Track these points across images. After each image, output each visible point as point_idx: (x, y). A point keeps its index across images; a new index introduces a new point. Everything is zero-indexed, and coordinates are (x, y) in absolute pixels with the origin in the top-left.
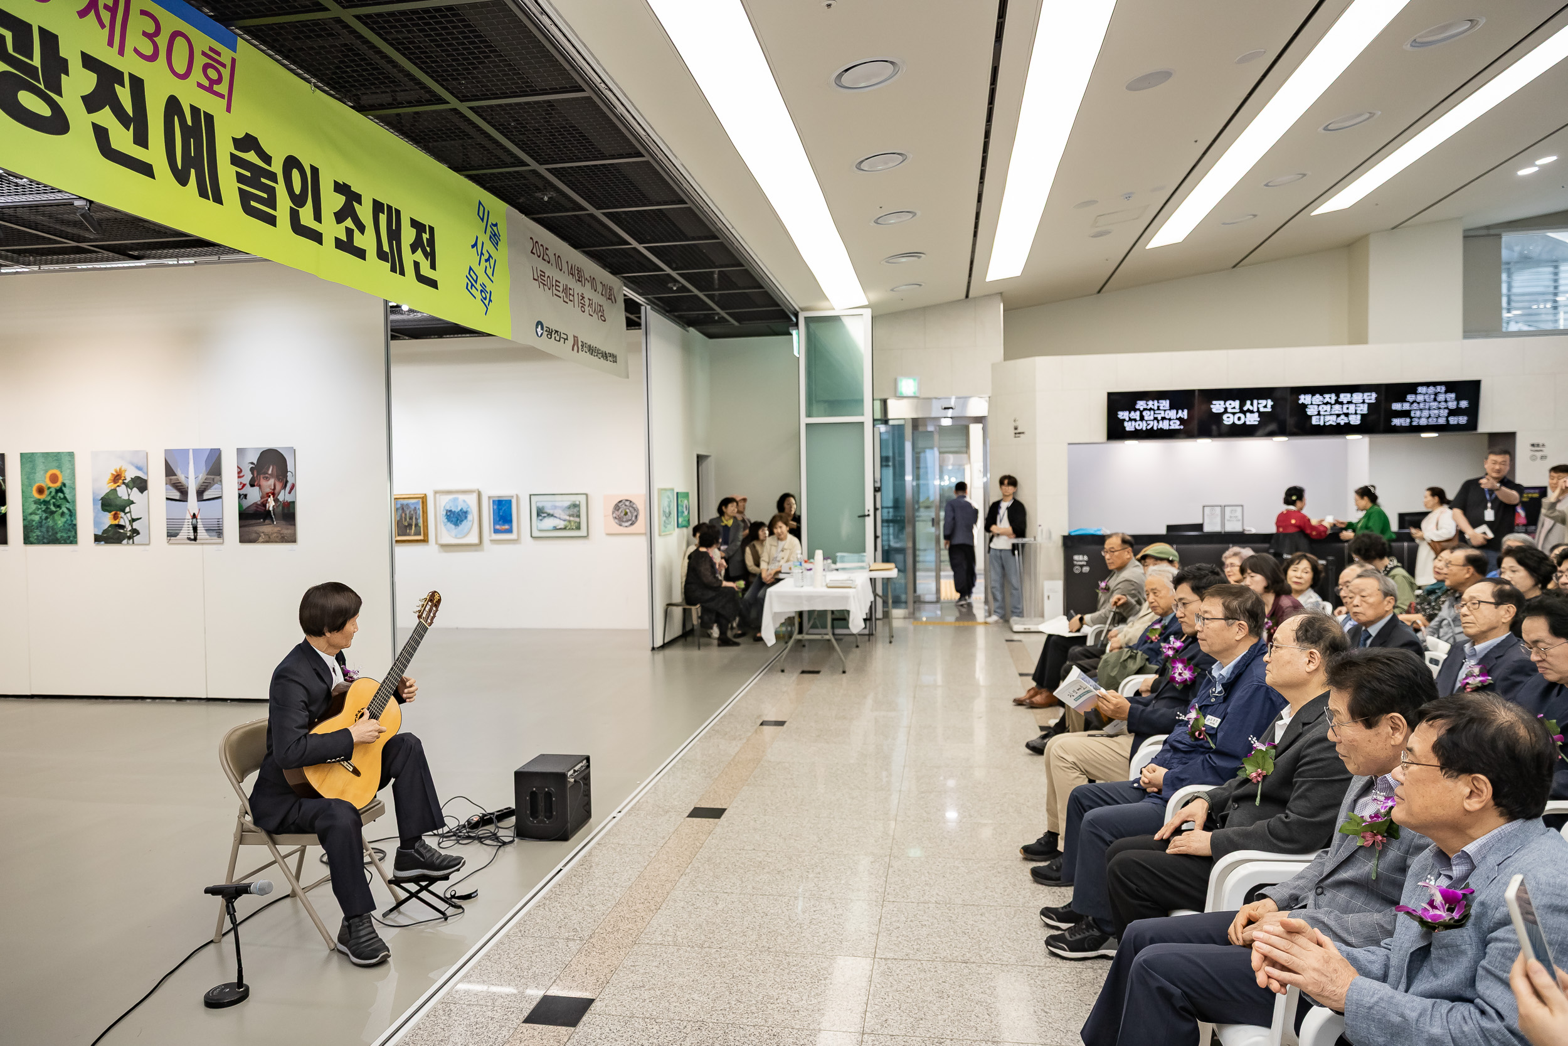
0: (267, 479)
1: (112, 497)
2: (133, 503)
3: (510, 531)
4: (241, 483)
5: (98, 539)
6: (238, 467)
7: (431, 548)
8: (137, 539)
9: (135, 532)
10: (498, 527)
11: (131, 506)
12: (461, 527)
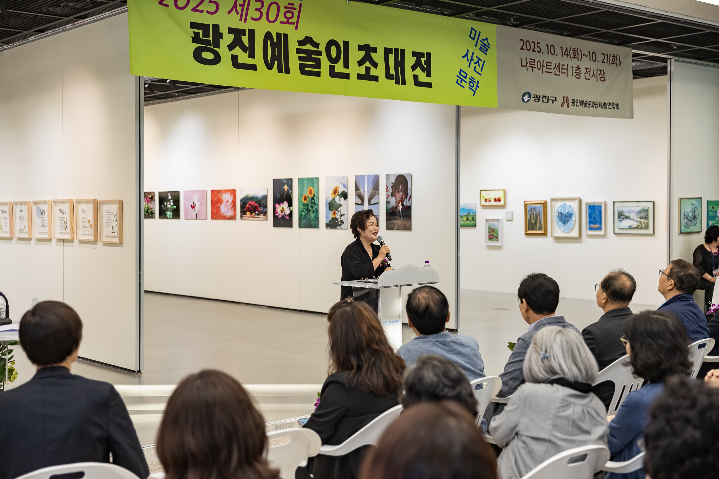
0: (399, 192)
1: (333, 202)
2: (341, 206)
3: (600, 229)
4: (387, 195)
5: (327, 226)
6: (386, 186)
7: (548, 240)
8: (343, 226)
9: (342, 222)
10: (592, 225)
11: (341, 207)
12: (567, 225)
